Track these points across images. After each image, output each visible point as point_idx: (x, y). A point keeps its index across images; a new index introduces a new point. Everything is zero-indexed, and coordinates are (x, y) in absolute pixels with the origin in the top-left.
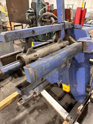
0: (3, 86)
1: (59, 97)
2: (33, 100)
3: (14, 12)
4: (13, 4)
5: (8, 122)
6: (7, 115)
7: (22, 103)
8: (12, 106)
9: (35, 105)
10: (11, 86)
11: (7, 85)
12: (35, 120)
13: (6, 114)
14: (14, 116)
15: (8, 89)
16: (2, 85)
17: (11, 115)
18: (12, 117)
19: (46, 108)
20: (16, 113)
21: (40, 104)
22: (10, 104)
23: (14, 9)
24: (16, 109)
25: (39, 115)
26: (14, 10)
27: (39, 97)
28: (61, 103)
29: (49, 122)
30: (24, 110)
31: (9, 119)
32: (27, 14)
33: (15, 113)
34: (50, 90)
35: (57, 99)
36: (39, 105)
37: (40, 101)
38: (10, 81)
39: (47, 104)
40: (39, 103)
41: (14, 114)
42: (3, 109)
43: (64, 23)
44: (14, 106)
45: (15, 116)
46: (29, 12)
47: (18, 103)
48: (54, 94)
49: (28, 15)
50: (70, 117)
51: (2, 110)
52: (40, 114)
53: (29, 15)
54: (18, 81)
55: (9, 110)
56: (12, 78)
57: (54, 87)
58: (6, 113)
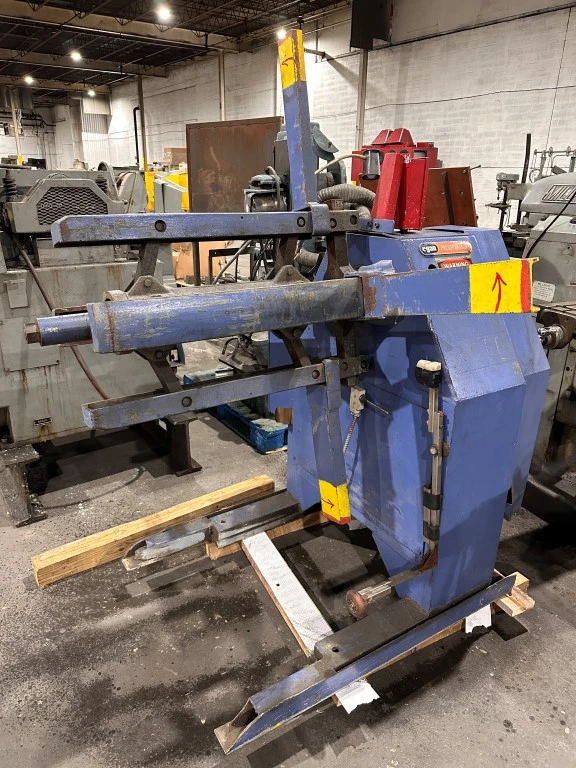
0: (88, 500)
1: (329, 583)
2: (202, 573)
3: (216, 187)
4: (213, 154)
5: (63, 631)
6: (70, 605)
7: (143, 564)
8: (102, 576)
9: (200, 592)
10: (122, 503)
11: (106, 499)
12: (182, 645)
13: (67, 601)
14: (94, 615)
15: (108, 511)
16: (89, 493)
17: (84, 610)
18: (86, 617)
19: (246, 611)
20: (110, 606)
21: (226, 592)
22: (94, 568)
23: (216, 176)
24: (113, 591)
25: (205, 632)
26: (217, 179)
27: (233, 565)
28: (332, 608)
29: (240, 669)
30: (147, 601)
31: (72, 621)
32: (247, 193)
33: (105, 605)
34: (298, 544)
35: (316, 589)
36: (222, 595)
37: (231, 580)
38: (128, 484)
39: (261, 598)
40: (225, 587)
41: (97, 606)
42: (62, 580)
43: (308, 209)
44: (107, 578)
45: (101, 615)
46: (256, 184)
47: (124, 561)
48: (313, 564)
49: (250, 195)
50: (329, 646)
51: (54, 583)
52: (212, 629)
53: (257, 195)
54: (162, 488)
55: (83, 589)
56: (140, 473)
57: (321, 539)
58: (70, 596)
